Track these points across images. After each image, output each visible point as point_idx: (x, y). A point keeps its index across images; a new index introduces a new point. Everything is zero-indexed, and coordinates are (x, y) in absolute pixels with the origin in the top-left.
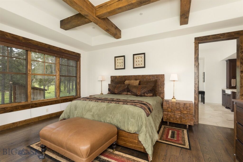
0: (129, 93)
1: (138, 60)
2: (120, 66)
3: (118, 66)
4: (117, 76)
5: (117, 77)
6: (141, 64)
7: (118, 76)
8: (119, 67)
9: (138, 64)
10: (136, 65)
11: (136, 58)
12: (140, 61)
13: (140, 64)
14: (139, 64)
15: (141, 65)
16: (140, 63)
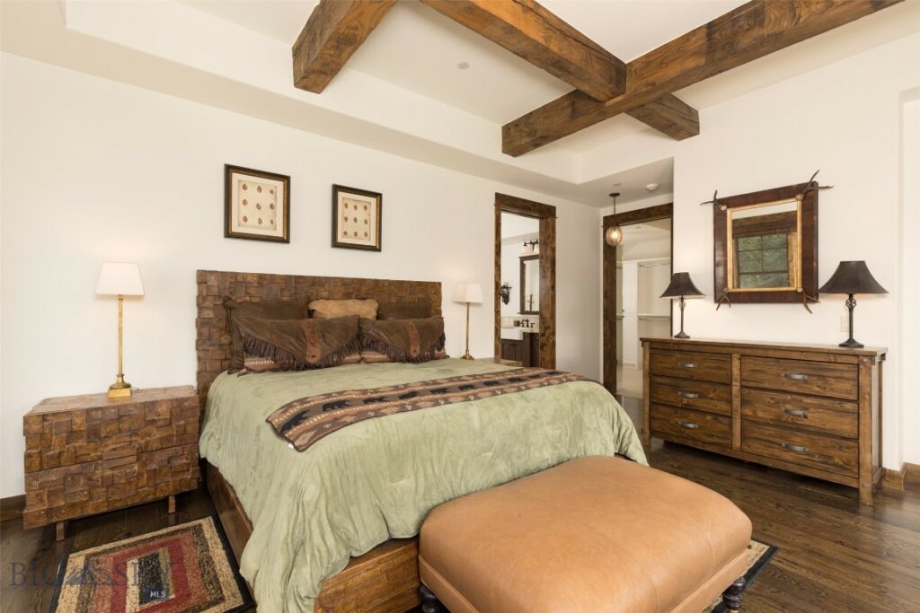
0: (369, 355)
1: (350, 213)
2: (260, 221)
3: (245, 219)
4: (244, 275)
5: (249, 279)
6: (366, 234)
7: (253, 275)
8: (255, 227)
9: (351, 233)
10: (345, 233)
11: (346, 206)
12: (361, 218)
13: (361, 234)
14: (356, 234)
15: (362, 239)
16: (361, 229)
